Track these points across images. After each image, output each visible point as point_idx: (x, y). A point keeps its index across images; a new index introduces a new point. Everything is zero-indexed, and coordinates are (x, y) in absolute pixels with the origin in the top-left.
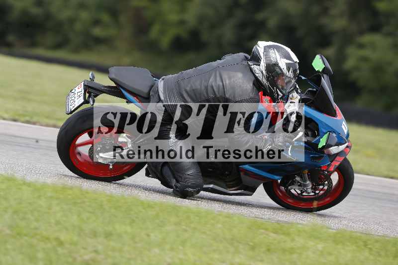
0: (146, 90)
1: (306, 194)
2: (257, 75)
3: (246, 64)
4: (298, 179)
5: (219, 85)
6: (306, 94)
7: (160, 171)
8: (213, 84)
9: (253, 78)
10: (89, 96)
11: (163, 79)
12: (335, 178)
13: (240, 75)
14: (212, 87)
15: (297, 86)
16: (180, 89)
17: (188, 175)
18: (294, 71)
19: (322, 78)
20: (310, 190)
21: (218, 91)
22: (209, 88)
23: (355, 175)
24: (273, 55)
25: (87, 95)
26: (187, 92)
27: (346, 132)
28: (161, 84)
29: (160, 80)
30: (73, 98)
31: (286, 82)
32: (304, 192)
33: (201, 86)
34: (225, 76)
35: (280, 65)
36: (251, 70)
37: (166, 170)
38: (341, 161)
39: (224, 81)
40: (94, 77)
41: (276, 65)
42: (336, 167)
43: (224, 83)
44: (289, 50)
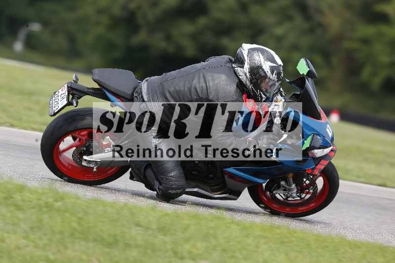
0: (129, 92)
1: (292, 199)
2: (240, 77)
3: (230, 66)
4: (283, 183)
5: (202, 87)
6: (291, 97)
7: (143, 173)
8: (197, 86)
9: (237, 81)
10: (73, 98)
11: (147, 81)
12: (320, 182)
13: (223, 77)
14: (196, 89)
15: (281, 89)
16: (163, 91)
17: (171, 176)
18: (279, 74)
19: (307, 81)
20: (294, 195)
21: (202, 92)
22: (193, 90)
23: (341, 181)
24: (257, 58)
25: (71, 97)
26: (170, 93)
27: (330, 135)
28: (144, 85)
29: (144, 81)
30: (57, 100)
31: (270, 84)
32: (289, 197)
33: (184, 88)
34: (209, 78)
35: (264, 67)
36: (235, 73)
37: (149, 173)
38: (326, 164)
39: (207, 82)
40: (77, 79)
41: (260, 67)
42: (320, 171)
43: (208, 85)
44: (273, 53)
